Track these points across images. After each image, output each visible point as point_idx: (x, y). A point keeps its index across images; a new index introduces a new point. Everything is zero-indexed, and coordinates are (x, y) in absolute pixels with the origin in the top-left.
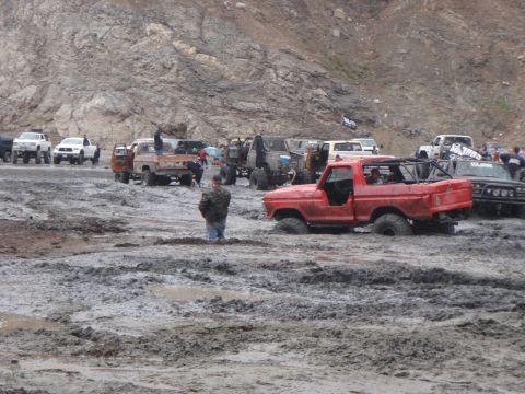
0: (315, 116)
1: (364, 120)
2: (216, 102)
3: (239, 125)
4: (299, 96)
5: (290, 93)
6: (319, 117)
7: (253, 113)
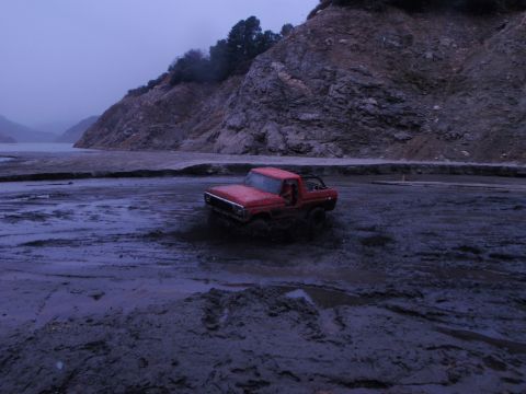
0: (360, 123)
1: (410, 125)
2: (289, 115)
3: (298, 133)
4: (349, 106)
5: (340, 103)
6: (364, 123)
7: (309, 123)
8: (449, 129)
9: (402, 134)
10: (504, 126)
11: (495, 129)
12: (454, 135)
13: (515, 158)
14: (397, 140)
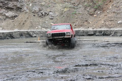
8: (40, 10)
9: (10, 14)
10: (70, 7)
11: (66, 10)
12: (43, 13)
13: (81, 26)
14: (7, 17)
